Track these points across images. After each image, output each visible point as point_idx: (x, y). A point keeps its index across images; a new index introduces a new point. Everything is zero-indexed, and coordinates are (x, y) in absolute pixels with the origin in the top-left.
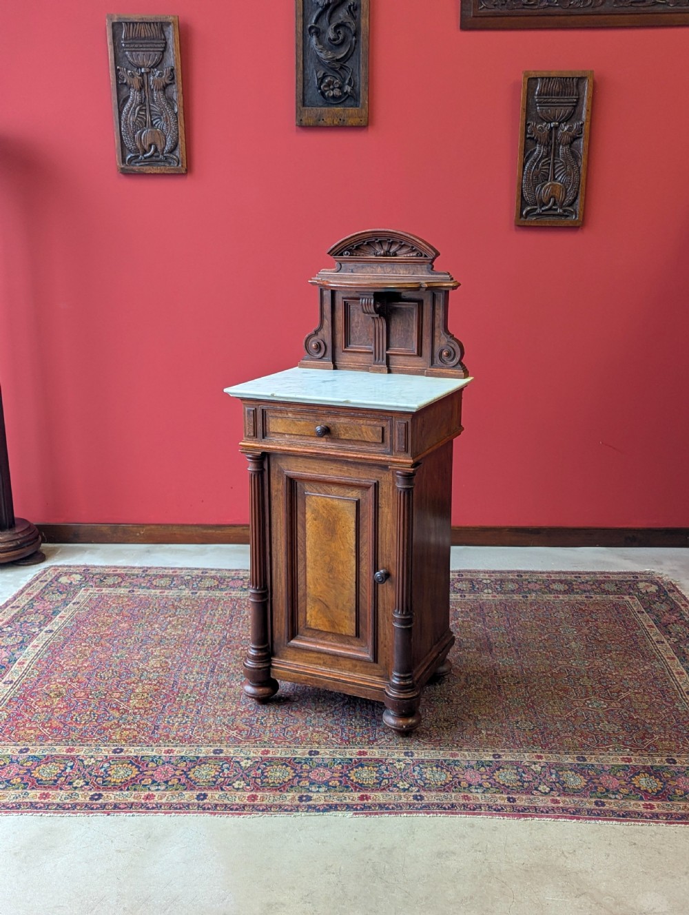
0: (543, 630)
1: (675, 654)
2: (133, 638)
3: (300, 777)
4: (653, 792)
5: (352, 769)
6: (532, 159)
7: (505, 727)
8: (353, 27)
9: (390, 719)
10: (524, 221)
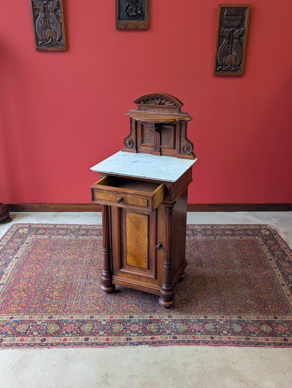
0: (223, 254)
1: (277, 265)
2: (52, 261)
3: (126, 329)
4: (268, 333)
5: (147, 325)
6: (221, 45)
7: (208, 303)
9: (162, 302)
10: (218, 73)
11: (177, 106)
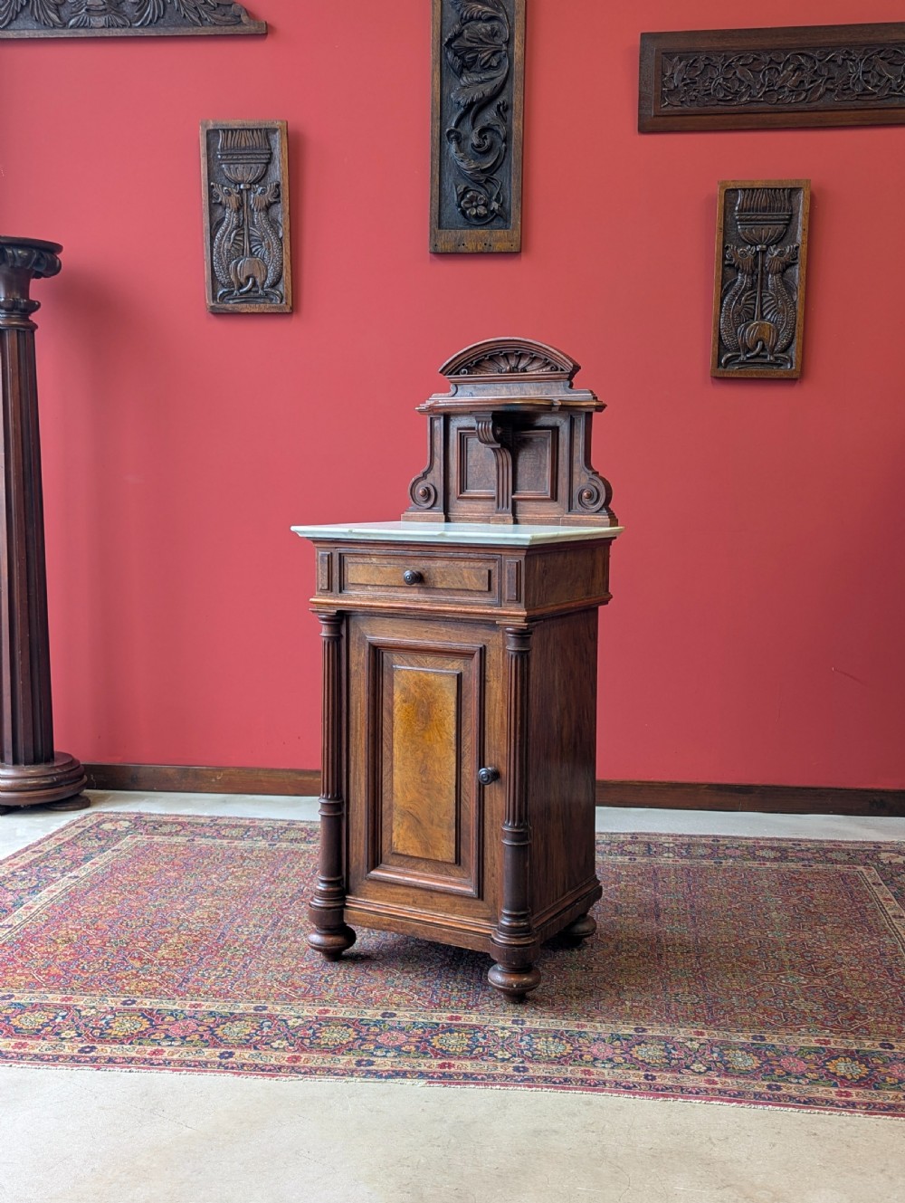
0: (735, 898)
2: (180, 887)
3: (364, 1040)
4: (853, 1078)
5: (437, 1035)
6: (732, 292)
7: (658, 1000)
8: (502, 131)
9: (497, 977)
10: (723, 372)
11: (562, 370)
